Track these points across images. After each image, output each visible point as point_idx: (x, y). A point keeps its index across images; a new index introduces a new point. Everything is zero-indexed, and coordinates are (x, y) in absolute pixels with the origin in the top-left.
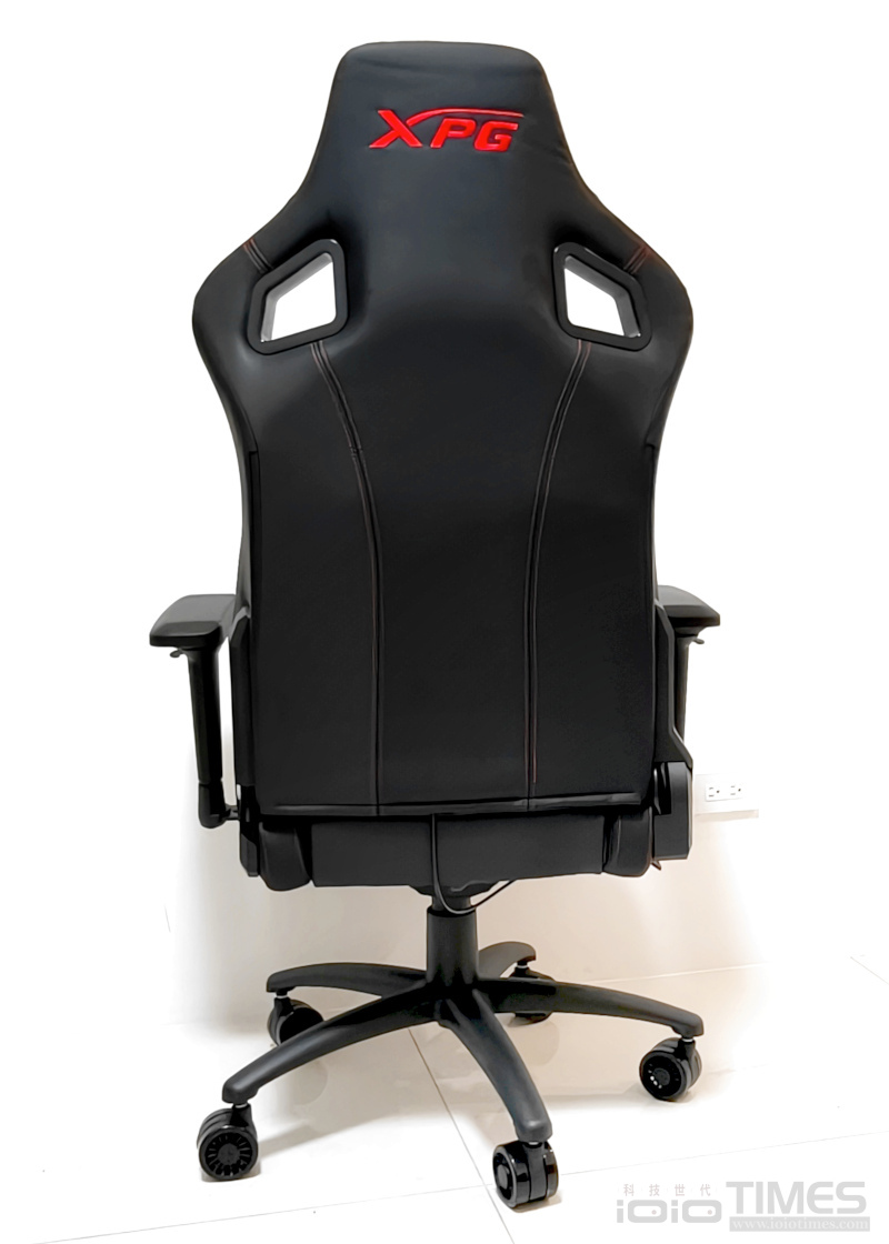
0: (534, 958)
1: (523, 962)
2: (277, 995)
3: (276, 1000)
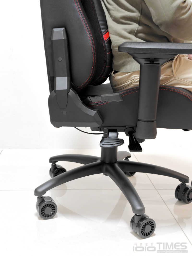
0: (130, 157)
1: (127, 158)
2: (53, 163)
3: (52, 165)
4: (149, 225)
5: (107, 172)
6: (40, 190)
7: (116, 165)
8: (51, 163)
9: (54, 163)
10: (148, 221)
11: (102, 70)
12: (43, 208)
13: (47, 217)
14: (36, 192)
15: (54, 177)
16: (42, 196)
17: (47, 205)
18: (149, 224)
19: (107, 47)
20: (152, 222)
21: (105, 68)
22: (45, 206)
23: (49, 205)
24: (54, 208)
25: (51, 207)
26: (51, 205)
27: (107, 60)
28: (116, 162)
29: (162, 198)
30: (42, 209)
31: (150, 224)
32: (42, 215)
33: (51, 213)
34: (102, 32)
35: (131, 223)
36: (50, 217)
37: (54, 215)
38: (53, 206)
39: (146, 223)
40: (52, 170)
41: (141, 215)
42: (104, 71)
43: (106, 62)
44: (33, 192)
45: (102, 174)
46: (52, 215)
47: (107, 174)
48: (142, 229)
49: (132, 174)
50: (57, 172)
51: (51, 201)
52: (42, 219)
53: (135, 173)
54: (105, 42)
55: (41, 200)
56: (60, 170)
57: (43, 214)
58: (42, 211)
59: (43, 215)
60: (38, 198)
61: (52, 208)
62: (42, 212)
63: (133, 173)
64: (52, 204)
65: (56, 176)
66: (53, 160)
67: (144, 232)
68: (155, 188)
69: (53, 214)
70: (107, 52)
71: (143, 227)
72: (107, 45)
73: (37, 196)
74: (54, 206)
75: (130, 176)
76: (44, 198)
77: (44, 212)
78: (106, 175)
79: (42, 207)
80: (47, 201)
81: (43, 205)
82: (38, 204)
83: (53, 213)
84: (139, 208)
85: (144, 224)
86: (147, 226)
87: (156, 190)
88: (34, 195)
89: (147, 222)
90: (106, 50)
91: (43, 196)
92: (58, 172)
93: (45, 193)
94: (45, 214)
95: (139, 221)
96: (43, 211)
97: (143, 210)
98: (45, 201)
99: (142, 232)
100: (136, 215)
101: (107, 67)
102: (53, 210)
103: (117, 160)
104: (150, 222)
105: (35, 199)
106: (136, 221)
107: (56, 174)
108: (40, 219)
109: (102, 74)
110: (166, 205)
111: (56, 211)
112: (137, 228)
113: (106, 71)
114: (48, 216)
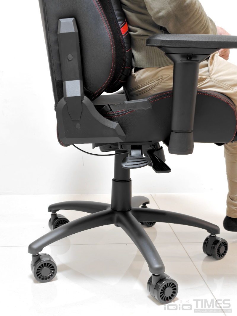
0: (148, 203)
1: (145, 204)
2: (52, 213)
3: (52, 215)
4: (169, 287)
5: (118, 223)
6: (35, 246)
7: (130, 214)
8: (51, 213)
9: (54, 212)
10: (169, 282)
11: (120, 72)
12: (39, 268)
13: (44, 280)
14: (31, 249)
15: (54, 229)
16: (38, 253)
17: (44, 265)
18: (169, 285)
19: (126, 43)
20: (173, 284)
21: (124, 69)
22: (41, 266)
23: (46, 265)
24: (53, 268)
25: (49, 266)
26: (49, 265)
27: (127, 59)
28: (130, 209)
29: (187, 253)
30: (38, 270)
31: (171, 286)
32: (38, 278)
33: (49, 275)
34: (119, 24)
35: (148, 284)
36: (48, 279)
37: (53, 276)
38: (51, 266)
39: (166, 285)
40: (51, 221)
41: (159, 275)
42: (122, 73)
43: (126, 62)
44: (27, 249)
45: (113, 225)
46: (51, 277)
47: (119, 224)
48: (161, 293)
49: (151, 224)
50: (57, 223)
51: (49, 260)
52: (39, 282)
53: (154, 223)
54: (124, 37)
55: (37, 259)
56: (61, 221)
57: (39, 276)
58: (37, 272)
59: (40, 278)
60: (33, 256)
61: (50, 268)
62: (38, 274)
63: (153, 223)
64: (50, 263)
65: (56, 228)
66: (53, 208)
67: (164, 296)
68: (180, 241)
69: (51, 275)
70: (127, 49)
71: (162, 290)
72: (125, 41)
73: (32, 254)
74: (53, 265)
75: (149, 227)
76: (40, 256)
77: (40, 274)
78: (117, 226)
79: (37, 268)
80: (44, 260)
81: (39, 264)
82: (33, 264)
83: (53, 274)
84: (157, 266)
85: (163, 286)
86: (167, 289)
87: (181, 243)
88: (28, 252)
89: (168, 284)
90: (125, 46)
91: (40, 253)
92: (59, 223)
93: (41, 250)
94: (41, 275)
95: (157, 282)
96: (40, 272)
97: (162, 268)
98: (42, 259)
99: (161, 296)
100: (154, 275)
101: (126, 68)
102: (51, 271)
103: (131, 207)
104: (171, 284)
105: (29, 258)
106: (154, 282)
107: (56, 225)
108: (35, 282)
109: (120, 78)
110: (192, 262)
111: (55, 271)
112: (156, 291)
113: (124, 73)
114: (46, 279)
